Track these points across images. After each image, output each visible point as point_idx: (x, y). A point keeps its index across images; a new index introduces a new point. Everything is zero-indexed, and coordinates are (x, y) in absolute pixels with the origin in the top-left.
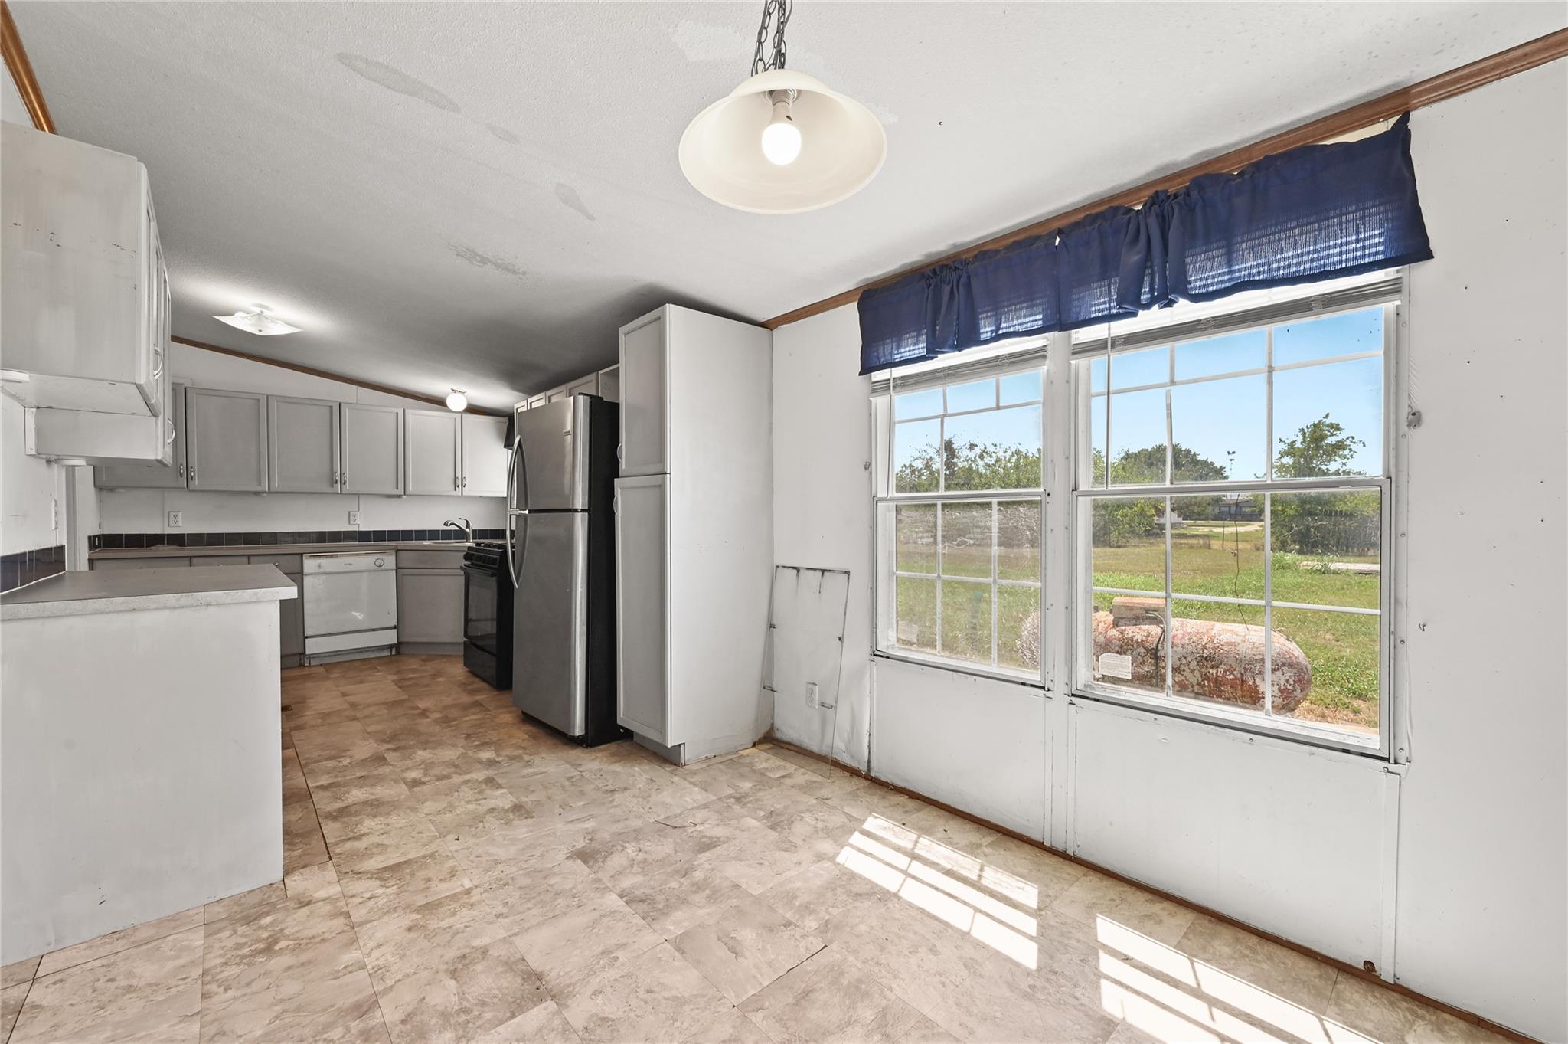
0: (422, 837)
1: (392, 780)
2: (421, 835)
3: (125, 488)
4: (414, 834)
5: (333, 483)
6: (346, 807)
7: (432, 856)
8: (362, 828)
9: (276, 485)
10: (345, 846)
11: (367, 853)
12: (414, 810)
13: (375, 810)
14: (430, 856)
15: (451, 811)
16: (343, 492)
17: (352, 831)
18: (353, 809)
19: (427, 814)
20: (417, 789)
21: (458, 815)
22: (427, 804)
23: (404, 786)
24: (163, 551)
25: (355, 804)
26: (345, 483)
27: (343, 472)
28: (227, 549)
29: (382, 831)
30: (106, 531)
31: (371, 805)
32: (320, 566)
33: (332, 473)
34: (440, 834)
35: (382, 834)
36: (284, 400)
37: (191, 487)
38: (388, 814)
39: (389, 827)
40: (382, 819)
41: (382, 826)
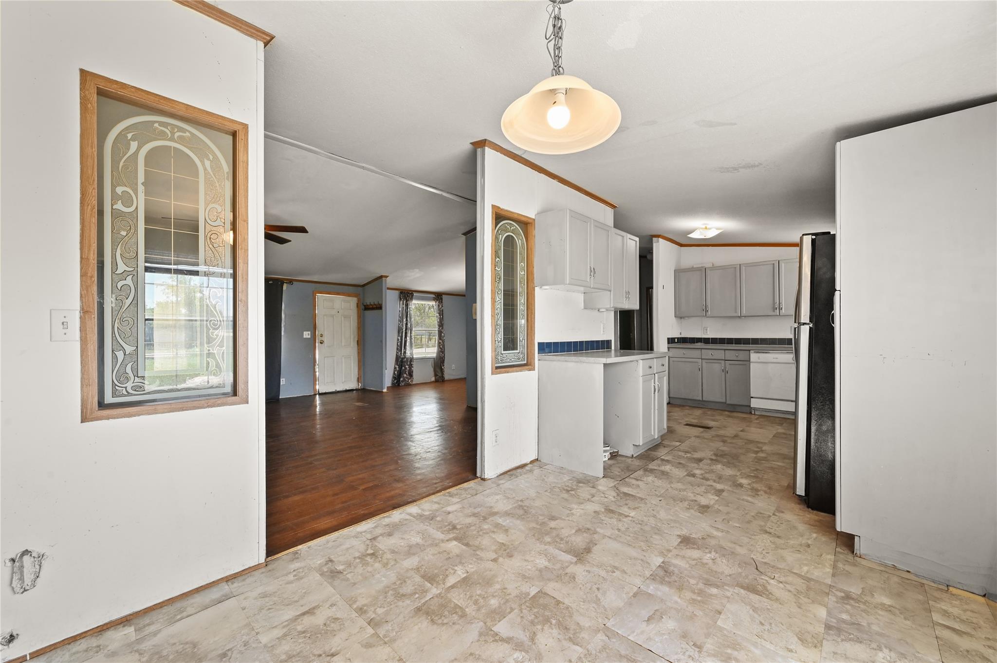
3: (688, 317)
5: (774, 309)
9: (744, 312)
16: (781, 314)
24: (698, 345)
26: (781, 309)
27: (780, 302)
28: (735, 346)
30: (683, 336)
32: (759, 358)
33: (774, 303)
36: (748, 265)
37: (707, 315)
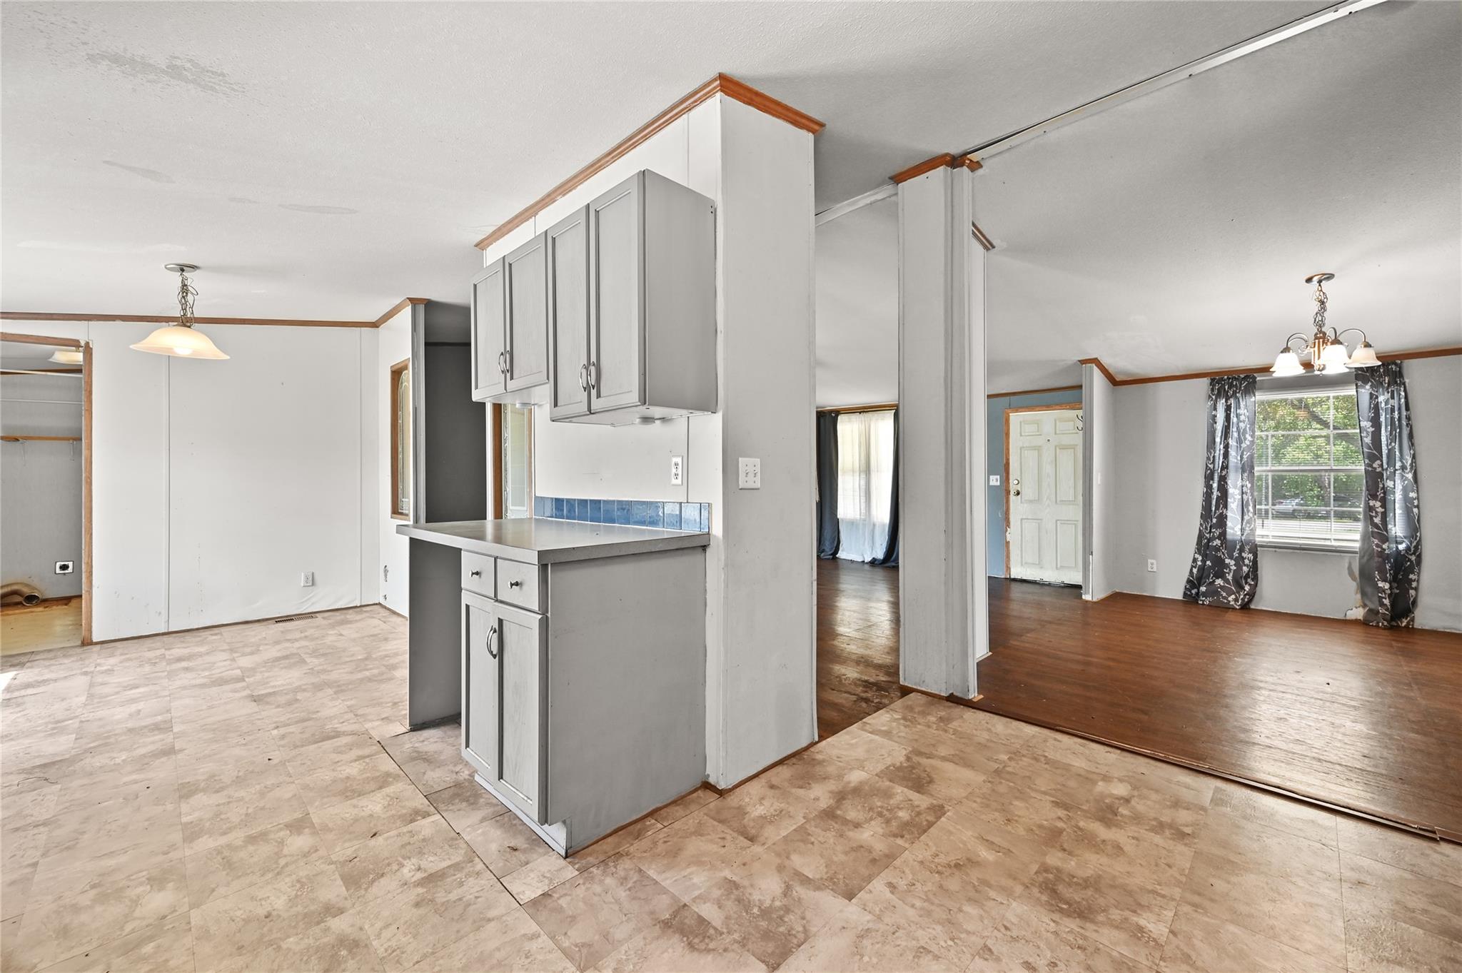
0: (302, 760)
1: (331, 830)
2: (303, 762)
4: (309, 763)
6: (381, 788)
7: (296, 747)
8: (359, 766)
10: (369, 751)
11: (350, 747)
12: (306, 787)
13: (348, 784)
14: (298, 746)
15: (265, 787)
17: (367, 764)
18: (373, 786)
19: (293, 782)
20: (298, 815)
21: (259, 784)
22: (289, 795)
23: (315, 820)
25: (373, 791)
29: (339, 764)
31: (353, 791)
34: (285, 764)
35: (338, 762)
38: (334, 781)
39: (333, 767)
40: (341, 776)
41: (339, 769)
